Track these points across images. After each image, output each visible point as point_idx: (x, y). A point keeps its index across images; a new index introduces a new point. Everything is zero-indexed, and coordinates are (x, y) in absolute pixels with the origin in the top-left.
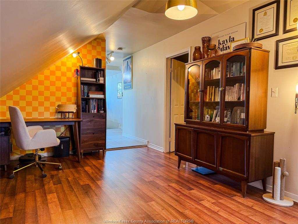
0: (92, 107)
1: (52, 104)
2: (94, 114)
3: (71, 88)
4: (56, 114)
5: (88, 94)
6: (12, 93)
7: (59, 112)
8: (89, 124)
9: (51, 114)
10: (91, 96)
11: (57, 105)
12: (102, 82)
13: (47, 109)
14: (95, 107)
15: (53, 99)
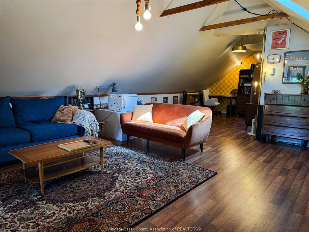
0: (245, 91)
1: (230, 89)
2: (246, 94)
6: (215, 84)
9: (229, 94)
10: (245, 85)
11: (232, 90)
13: (228, 91)
14: (247, 91)
15: (231, 87)
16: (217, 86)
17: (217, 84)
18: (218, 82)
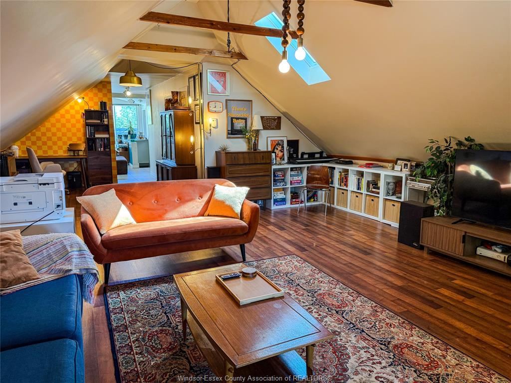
0: (98, 145)
1: (64, 143)
2: (101, 151)
3: (80, 129)
4: (69, 152)
5: (94, 134)
6: (29, 135)
7: (71, 150)
8: (96, 160)
9: (65, 152)
10: (97, 136)
11: (68, 144)
12: (106, 123)
13: (60, 148)
14: (101, 145)
15: (65, 139)
16: (33, 139)
17: (34, 135)
18: (34, 131)
